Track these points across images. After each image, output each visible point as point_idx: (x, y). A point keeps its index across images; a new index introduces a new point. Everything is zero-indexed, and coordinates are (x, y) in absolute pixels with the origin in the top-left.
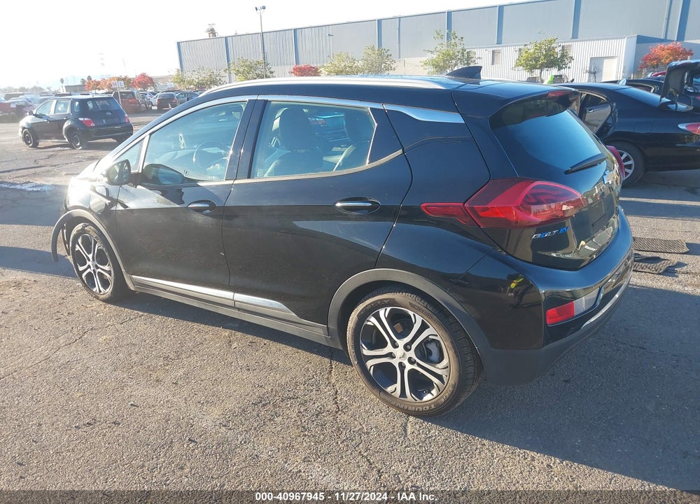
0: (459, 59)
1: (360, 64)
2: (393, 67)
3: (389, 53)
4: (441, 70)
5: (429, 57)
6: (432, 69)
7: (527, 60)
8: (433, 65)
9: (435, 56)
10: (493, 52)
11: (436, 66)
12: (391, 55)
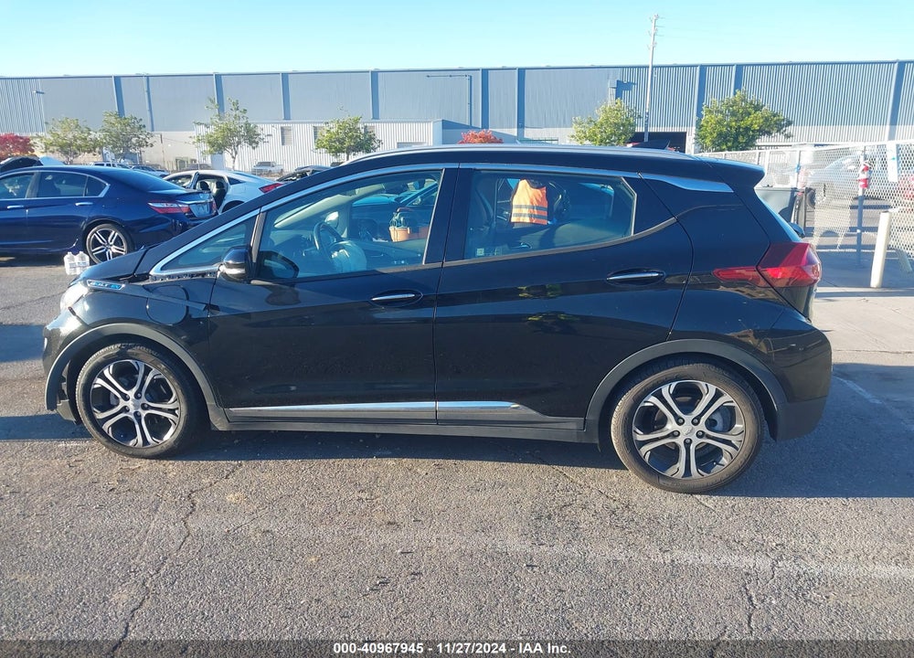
0: (243, 136)
1: (96, 135)
2: (149, 141)
3: (141, 123)
4: (221, 148)
5: (202, 130)
6: (206, 147)
7: (330, 140)
8: (209, 143)
9: (211, 130)
10: (282, 128)
11: (211, 144)
12: (144, 126)
